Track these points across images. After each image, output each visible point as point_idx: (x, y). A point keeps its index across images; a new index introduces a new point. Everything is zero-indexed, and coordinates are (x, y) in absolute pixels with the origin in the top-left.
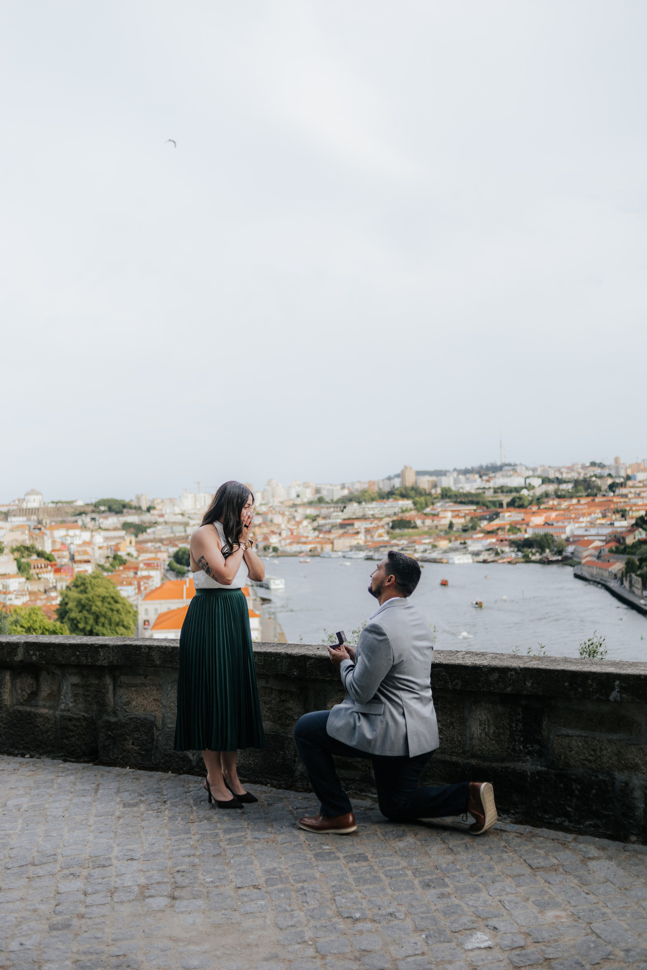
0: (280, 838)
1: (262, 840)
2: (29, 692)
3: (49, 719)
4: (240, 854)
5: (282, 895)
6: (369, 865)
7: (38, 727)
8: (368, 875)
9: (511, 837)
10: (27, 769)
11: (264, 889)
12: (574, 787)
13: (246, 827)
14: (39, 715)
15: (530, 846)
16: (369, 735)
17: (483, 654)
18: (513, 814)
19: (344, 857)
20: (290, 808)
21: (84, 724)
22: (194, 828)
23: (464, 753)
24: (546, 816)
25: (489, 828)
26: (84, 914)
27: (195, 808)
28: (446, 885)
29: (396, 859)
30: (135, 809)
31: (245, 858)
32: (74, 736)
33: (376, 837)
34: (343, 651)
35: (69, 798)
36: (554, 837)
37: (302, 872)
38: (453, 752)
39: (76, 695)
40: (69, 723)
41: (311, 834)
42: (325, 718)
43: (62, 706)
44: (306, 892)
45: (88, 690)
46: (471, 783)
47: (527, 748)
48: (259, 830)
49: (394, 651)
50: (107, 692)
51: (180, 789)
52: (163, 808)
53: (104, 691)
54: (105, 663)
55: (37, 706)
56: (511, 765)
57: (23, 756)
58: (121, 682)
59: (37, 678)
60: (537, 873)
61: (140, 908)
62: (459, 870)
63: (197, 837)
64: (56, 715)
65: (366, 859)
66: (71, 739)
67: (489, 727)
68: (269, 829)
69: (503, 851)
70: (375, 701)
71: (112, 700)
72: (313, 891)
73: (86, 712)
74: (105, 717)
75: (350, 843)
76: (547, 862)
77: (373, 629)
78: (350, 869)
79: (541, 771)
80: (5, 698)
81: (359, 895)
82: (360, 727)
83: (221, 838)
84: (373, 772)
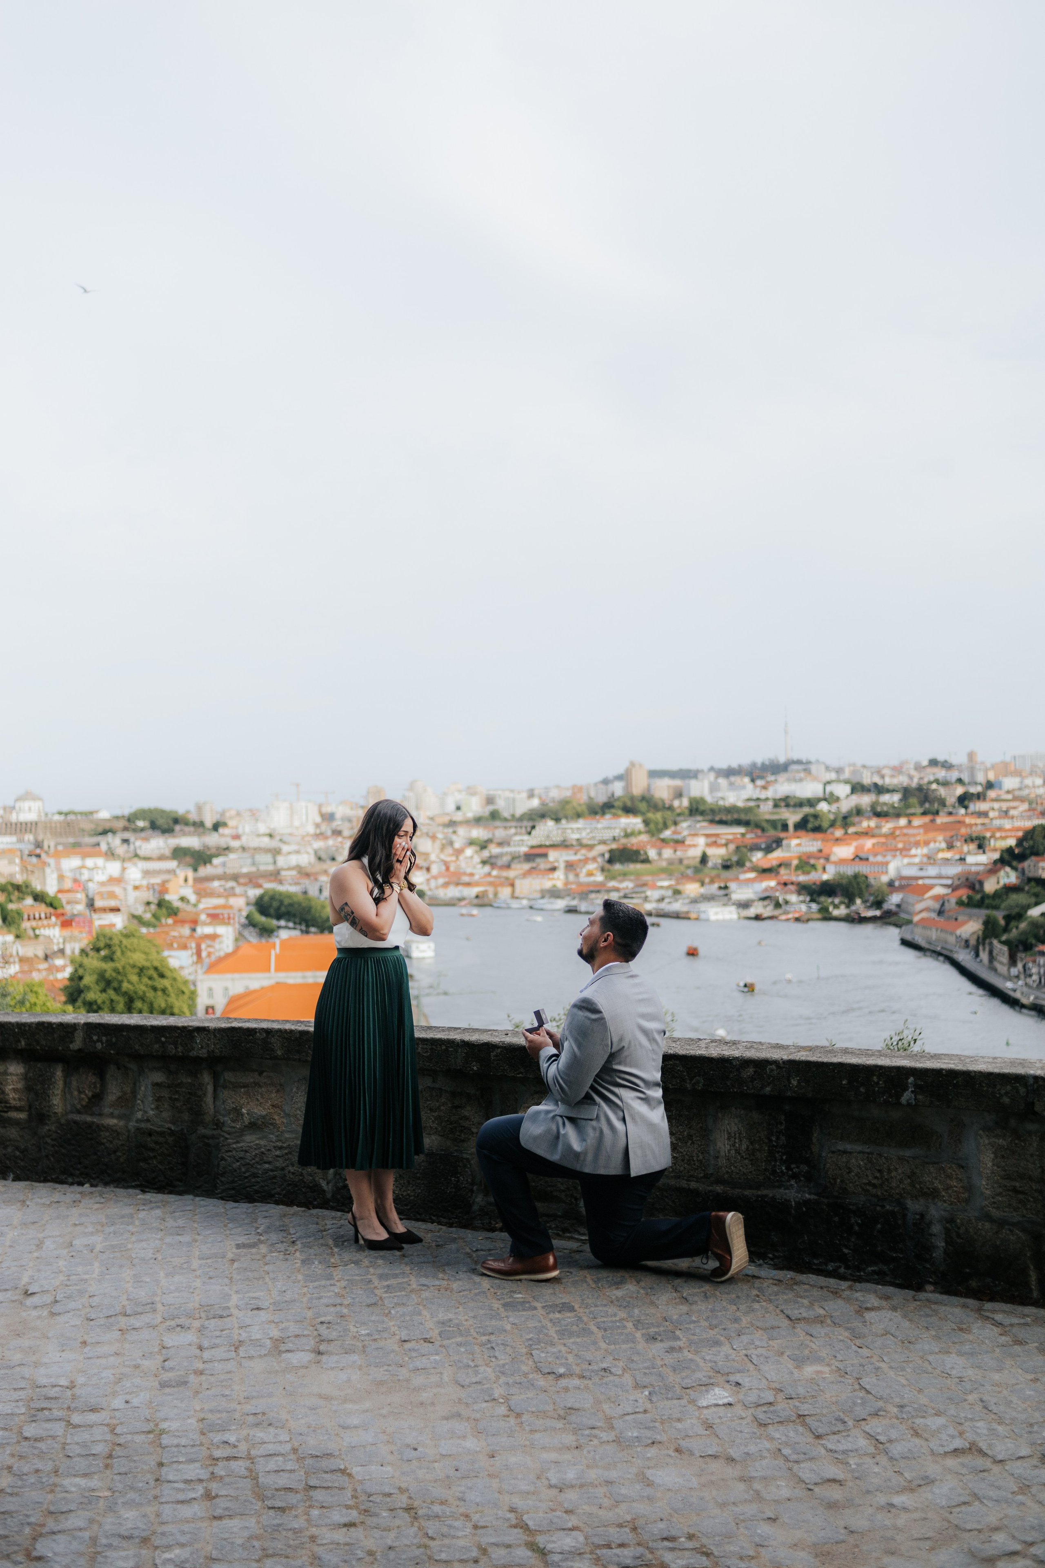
0: (455, 1286)
1: (432, 1288)
2: (90, 1094)
3: (118, 1134)
4: (403, 1304)
5: (463, 1350)
6: (576, 1316)
7: (103, 1144)
8: (574, 1327)
9: (765, 1285)
10: (92, 1201)
11: (437, 1343)
12: (853, 1221)
13: (409, 1272)
14: (104, 1127)
15: (790, 1295)
16: (577, 1146)
17: (734, 1043)
18: (772, 1259)
19: (543, 1307)
20: (468, 1250)
21: (171, 1139)
22: (337, 1273)
23: (706, 1176)
24: (815, 1261)
25: (737, 1273)
26: (203, 1370)
27: (336, 1250)
28: (678, 1339)
29: (611, 1310)
30: (254, 1250)
31: (410, 1308)
32: (155, 1157)
33: (585, 1285)
34: (544, 1036)
35: (159, 1237)
36: (823, 1285)
37: (487, 1323)
38: (692, 1176)
39: (159, 1099)
40: (149, 1139)
41: (497, 1281)
42: (519, 1123)
43: (139, 1115)
44: (493, 1345)
45: (177, 1092)
46: (714, 1213)
47: (792, 1170)
48: (426, 1276)
49: (613, 1034)
50: (205, 1095)
51: (313, 1228)
52: (292, 1249)
53: (200, 1093)
54: (203, 1053)
55: (101, 1115)
56: (769, 1193)
57: (81, 1184)
58: (225, 1080)
59: (101, 1075)
60: (796, 1325)
61: (275, 1364)
62: (694, 1322)
63: (343, 1284)
64: (130, 1127)
65: (572, 1309)
66: (150, 1162)
67: (741, 1141)
68: (441, 1275)
69: (754, 1301)
70: (585, 1101)
71: (212, 1107)
72: (502, 1344)
73: (174, 1124)
74: (202, 1131)
75: (550, 1291)
76: (811, 1313)
77: (584, 1005)
78: (551, 1320)
79: (810, 1199)
80: (55, 1102)
81: (563, 1349)
82: (565, 1135)
83: (376, 1284)
84: (582, 1204)
